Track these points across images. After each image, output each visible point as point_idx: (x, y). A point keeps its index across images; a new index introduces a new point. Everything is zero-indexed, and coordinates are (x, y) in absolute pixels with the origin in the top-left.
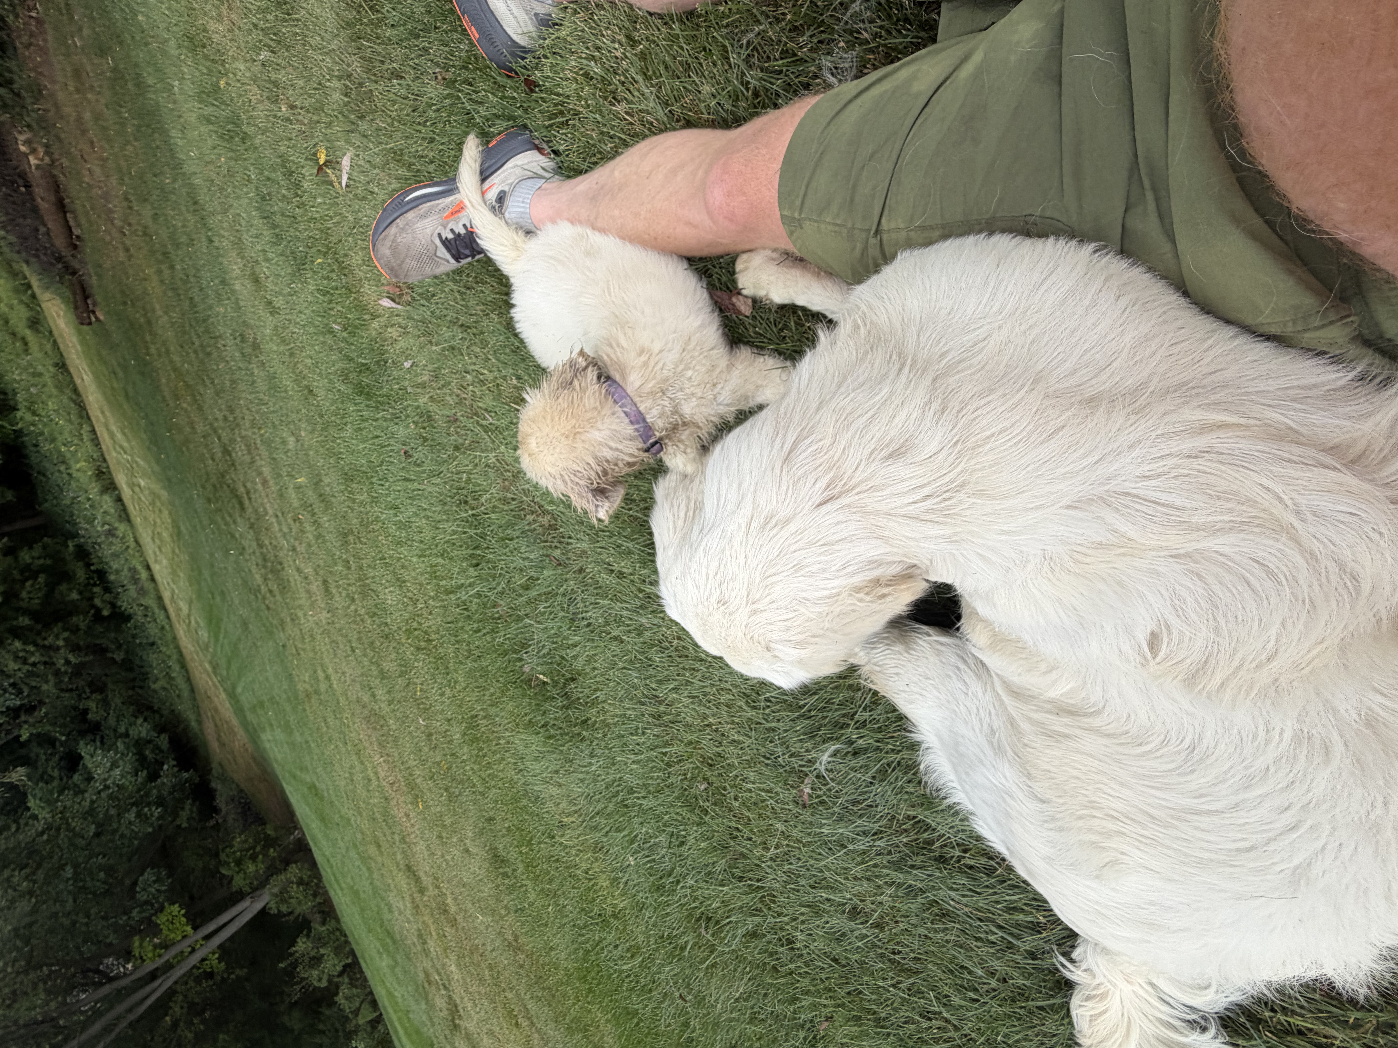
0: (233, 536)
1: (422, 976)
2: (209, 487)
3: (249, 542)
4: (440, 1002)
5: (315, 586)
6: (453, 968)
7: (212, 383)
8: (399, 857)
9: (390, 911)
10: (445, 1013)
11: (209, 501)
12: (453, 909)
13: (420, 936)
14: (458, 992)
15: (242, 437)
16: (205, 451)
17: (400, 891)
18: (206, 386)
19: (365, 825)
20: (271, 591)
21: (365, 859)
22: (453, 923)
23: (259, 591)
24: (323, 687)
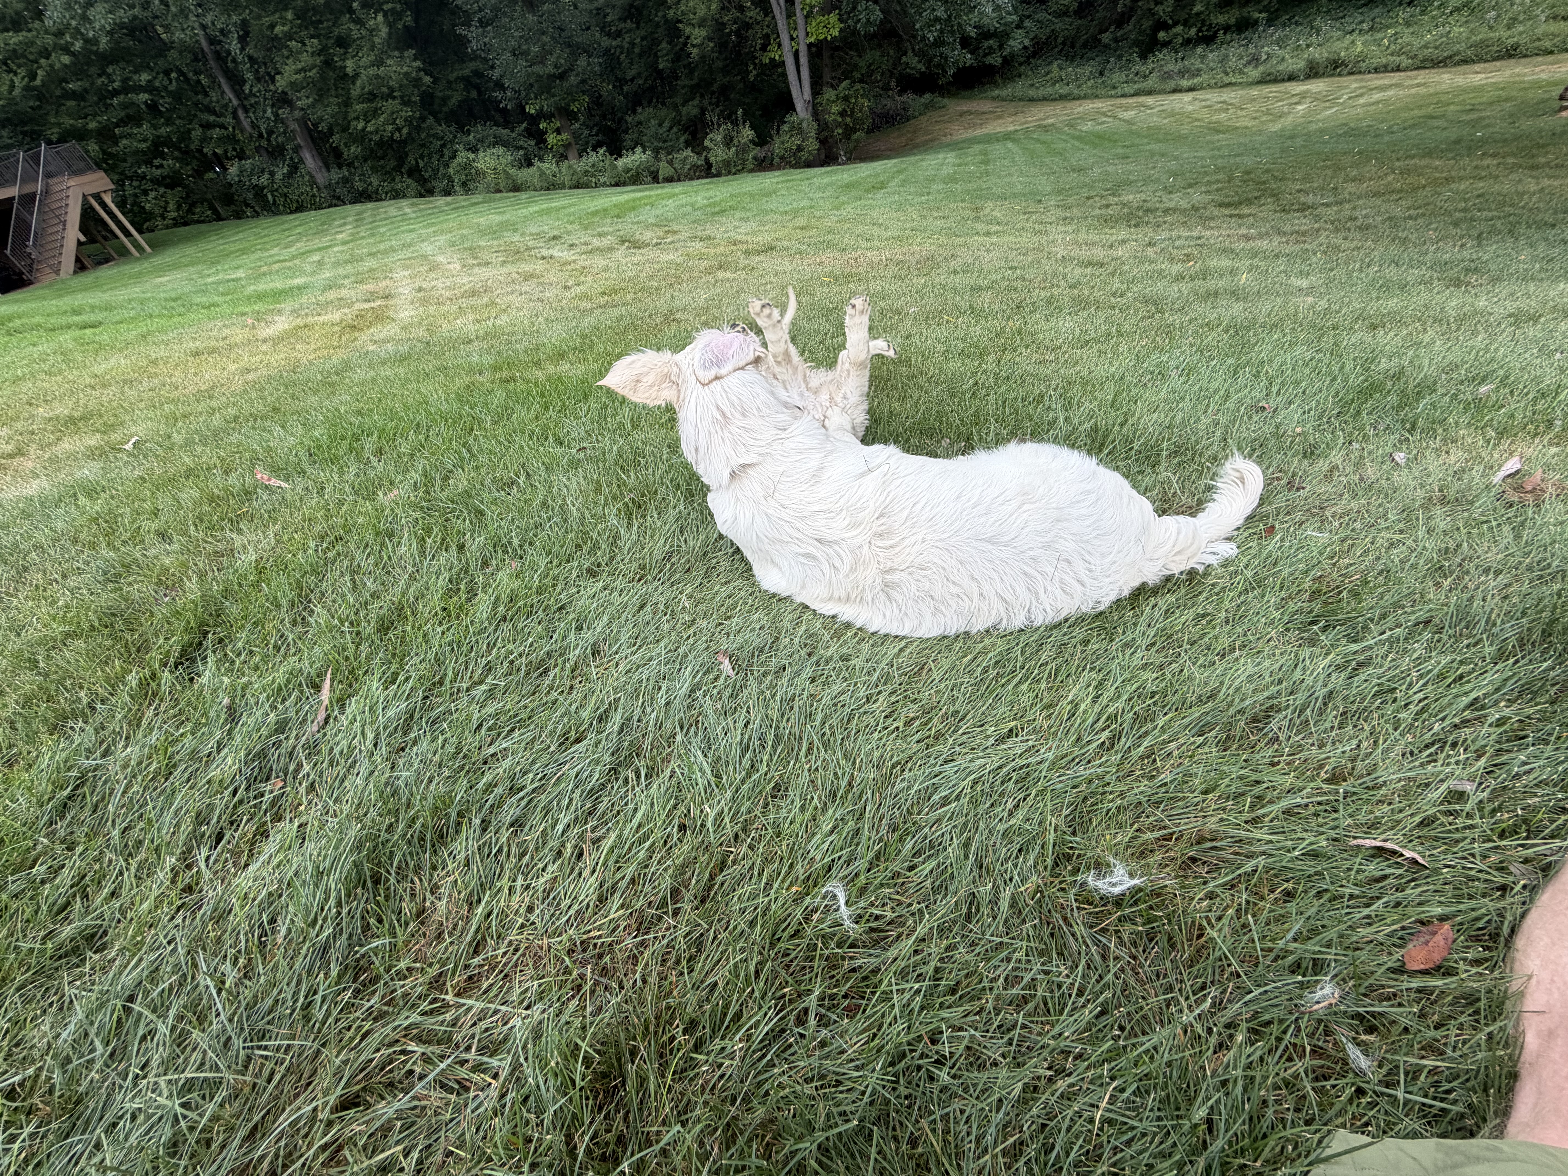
0: (1190, 186)
1: (676, 228)
2: (1265, 177)
3: (1177, 200)
4: (648, 236)
5: (1099, 253)
6: (671, 257)
7: (1410, 217)
8: (786, 243)
9: (742, 219)
10: (638, 236)
11: (1248, 173)
12: (721, 275)
13: (709, 238)
14: (650, 253)
15: (1318, 231)
16: (1315, 185)
17: (754, 233)
18: (1409, 208)
19: (827, 223)
20: (1108, 206)
21: (796, 212)
22: (708, 271)
23: (1114, 195)
24: (981, 227)
